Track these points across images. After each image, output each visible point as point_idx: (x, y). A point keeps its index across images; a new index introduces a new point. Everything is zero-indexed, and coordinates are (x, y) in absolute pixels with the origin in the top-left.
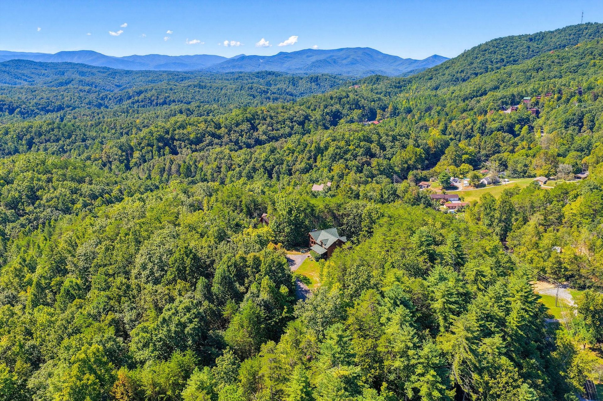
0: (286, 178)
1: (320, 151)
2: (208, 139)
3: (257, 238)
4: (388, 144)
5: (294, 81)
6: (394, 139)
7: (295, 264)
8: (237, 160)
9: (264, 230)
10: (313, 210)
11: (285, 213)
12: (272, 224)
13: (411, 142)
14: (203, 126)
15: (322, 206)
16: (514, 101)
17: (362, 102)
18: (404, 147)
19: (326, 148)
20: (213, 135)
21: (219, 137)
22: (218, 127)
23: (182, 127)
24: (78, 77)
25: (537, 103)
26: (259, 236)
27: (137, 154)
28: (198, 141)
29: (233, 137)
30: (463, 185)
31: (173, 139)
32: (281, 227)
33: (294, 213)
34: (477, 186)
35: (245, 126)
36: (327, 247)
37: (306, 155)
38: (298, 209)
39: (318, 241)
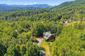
0: (35, 21)
1: (41, 17)
2: (21, 15)
3: (26, 36)
4: (52, 16)
5: (35, 8)
6: (53, 15)
7: (39, 43)
8: (26, 18)
9: (29, 33)
10: (43, 26)
11: (36, 27)
12: (32, 30)
13: (56, 15)
14: (20, 13)
15: (46, 25)
16: (70, 10)
17: (46, 10)
18: (55, 16)
19: (42, 16)
20: (22, 14)
21: (23, 15)
22: (23, 13)
23: (17, 13)
24: (2, 7)
25: (74, 10)
26: (27, 35)
27: (8, 18)
28: (20, 15)
29: (26, 15)
30: (66, 22)
31: (15, 15)
32: (35, 31)
33: (38, 27)
34: (69, 22)
35: (28, 13)
36: (49, 37)
37: (38, 17)
38: (39, 26)
39: (46, 35)
